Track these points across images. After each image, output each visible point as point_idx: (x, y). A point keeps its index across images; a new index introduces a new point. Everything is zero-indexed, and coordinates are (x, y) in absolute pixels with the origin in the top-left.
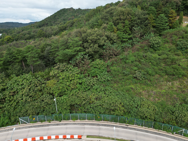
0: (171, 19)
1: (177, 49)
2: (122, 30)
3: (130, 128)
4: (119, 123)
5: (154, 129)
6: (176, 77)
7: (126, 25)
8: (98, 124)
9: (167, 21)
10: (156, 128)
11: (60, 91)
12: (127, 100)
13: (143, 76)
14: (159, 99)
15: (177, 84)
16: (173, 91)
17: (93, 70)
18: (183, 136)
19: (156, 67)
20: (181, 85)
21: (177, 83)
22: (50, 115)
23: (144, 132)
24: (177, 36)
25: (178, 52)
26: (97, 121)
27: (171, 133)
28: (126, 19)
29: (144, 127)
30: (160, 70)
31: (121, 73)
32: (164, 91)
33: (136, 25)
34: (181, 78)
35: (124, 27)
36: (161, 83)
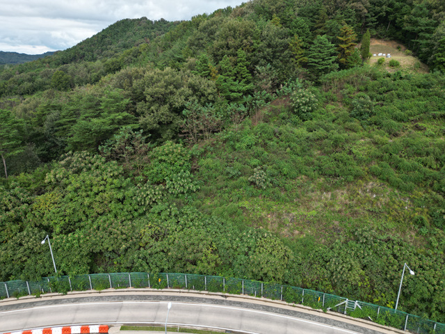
0: (343, 46)
1: (351, 116)
2: (230, 71)
3: (231, 303)
4: (207, 292)
5: (285, 303)
6: (342, 181)
7: (241, 61)
8: (158, 296)
10: (288, 301)
11: (67, 221)
12: (227, 237)
13: (269, 179)
14: (301, 233)
15: (342, 195)
16: (333, 212)
17: (157, 168)
18: (345, 316)
19: (299, 158)
20: (352, 197)
21: (343, 194)
22: (39, 278)
23: (259, 309)
24: (354, 86)
25: (352, 124)
26: (156, 290)
27: (321, 310)
28: (240, 46)
29: (262, 298)
30: (309, 164)
31: (222, 174)
32: (314, 213)
33: (262, 61)
34: (351, 182)
35: (236, 65)
36: (310, 194)
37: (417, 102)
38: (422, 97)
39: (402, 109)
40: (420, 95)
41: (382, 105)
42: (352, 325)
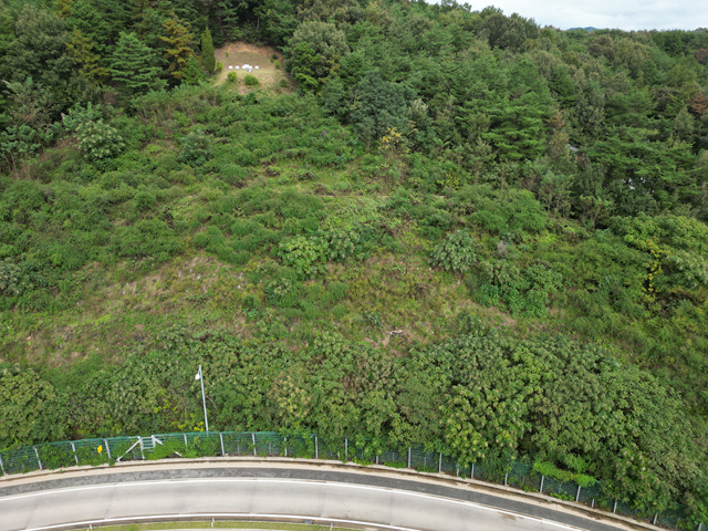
0: (172, 52)
1: (179, 161)
5: (46, 471)
6: (151, 262)
9: (148, 58)
10: (52, 467)
13: (27, 277)
14: (83, 354)
15: (153, 284)
16: (137, 311)
18: (143, 462)
21: (155, 281)
24: (188, 115)
25: (181, 173)
27: (106, 465)
29: (5, 477)
30: (101, 242)
32: (106, 318)
34: (166, 262)
36: (105, 289)
37: (270, 137)
38: (276, 130)
39: (250, 147)
40: (275, 126)
41: (224, 142)
42: (147, 472)
